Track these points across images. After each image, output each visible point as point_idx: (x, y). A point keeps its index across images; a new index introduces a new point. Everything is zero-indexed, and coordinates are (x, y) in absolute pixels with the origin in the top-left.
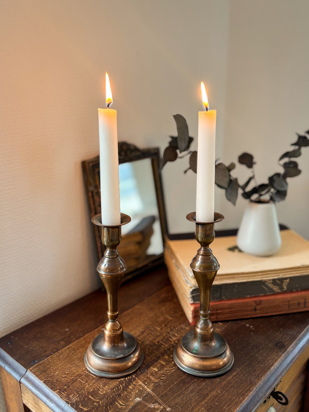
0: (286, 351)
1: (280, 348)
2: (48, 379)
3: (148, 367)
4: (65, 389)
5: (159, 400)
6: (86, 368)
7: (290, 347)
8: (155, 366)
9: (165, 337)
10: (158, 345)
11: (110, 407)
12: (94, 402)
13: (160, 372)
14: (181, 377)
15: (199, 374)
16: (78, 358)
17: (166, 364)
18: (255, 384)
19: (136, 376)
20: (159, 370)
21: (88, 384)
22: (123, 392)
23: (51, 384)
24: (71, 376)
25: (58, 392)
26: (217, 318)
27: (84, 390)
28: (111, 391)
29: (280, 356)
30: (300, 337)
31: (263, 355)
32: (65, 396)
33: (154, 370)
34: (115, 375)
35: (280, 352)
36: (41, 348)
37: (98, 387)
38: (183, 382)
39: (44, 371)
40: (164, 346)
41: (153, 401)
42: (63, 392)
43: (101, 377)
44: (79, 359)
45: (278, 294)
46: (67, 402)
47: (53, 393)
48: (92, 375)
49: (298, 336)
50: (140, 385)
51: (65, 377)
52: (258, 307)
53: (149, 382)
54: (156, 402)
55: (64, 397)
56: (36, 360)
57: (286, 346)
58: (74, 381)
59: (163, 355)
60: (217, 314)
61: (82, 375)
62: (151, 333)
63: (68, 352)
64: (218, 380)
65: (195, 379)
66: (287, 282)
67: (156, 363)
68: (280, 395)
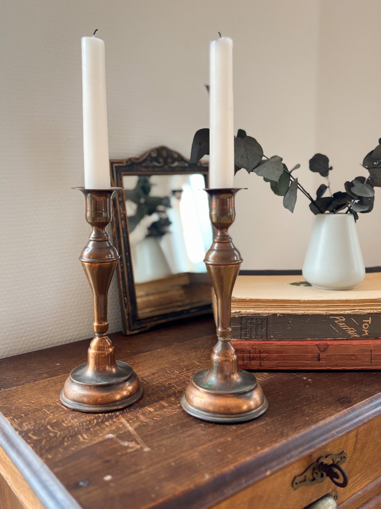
0: (350, 406)
1: (343, 404)
2: (6, 406)
3: (143, 406)
4: (22, 417)
5: (139, 439)
6: (60, 400)
7: (358, 404)
8: (153, 406)
9: (182, 380)
10: (168, 387)
11: (68, 439)
12: (50, 432)
13: (156, 413)
14: (182, 420)
15: (208, 417)
16: (55, 390)
17: (169, 405)
18: (288, 435)
19: (120, 414)
20: (155, 410)
21: (54, 415)
22: (93, 427)
23: (7, 411)
24: (37, 406)
25: (11, 419)
26: (260, 365)
27: (45, 420)
28: (79, 424)
29: (340, 411)
30: (379, 394)
31: (314, 408)
32: (17, 423)
33: (148, 410)
34: (92, 408)
35: (341, 407)
36: (15, 378)
37: (64, 419)
38: (183, 425)
39: (5, 398)
40: (176, 388)
41: (130, 439)
42: (17, 419)
43: (74, 410)
44: (57, 391)
45: (355, 339)
46: (16, 429)
47: (5, 419)
48: (63, 407)
49: (376, 393)
50: (121, 423)
51: (28, 406)
52: (322, 355)
53: (135, 421)
54: (134, 440)
55: (15, 424)
56: (3, 388)
57: (353, 402)
58: (37, 410)
59: (169, 396)
60: (261, 359)
61: (50, 406)
62: (165, 375)
63: (46, 383)
64: (234, 427)
65: (201, 423)
66: (368, 323)
67: (155, 404)
68: (336, 470)
